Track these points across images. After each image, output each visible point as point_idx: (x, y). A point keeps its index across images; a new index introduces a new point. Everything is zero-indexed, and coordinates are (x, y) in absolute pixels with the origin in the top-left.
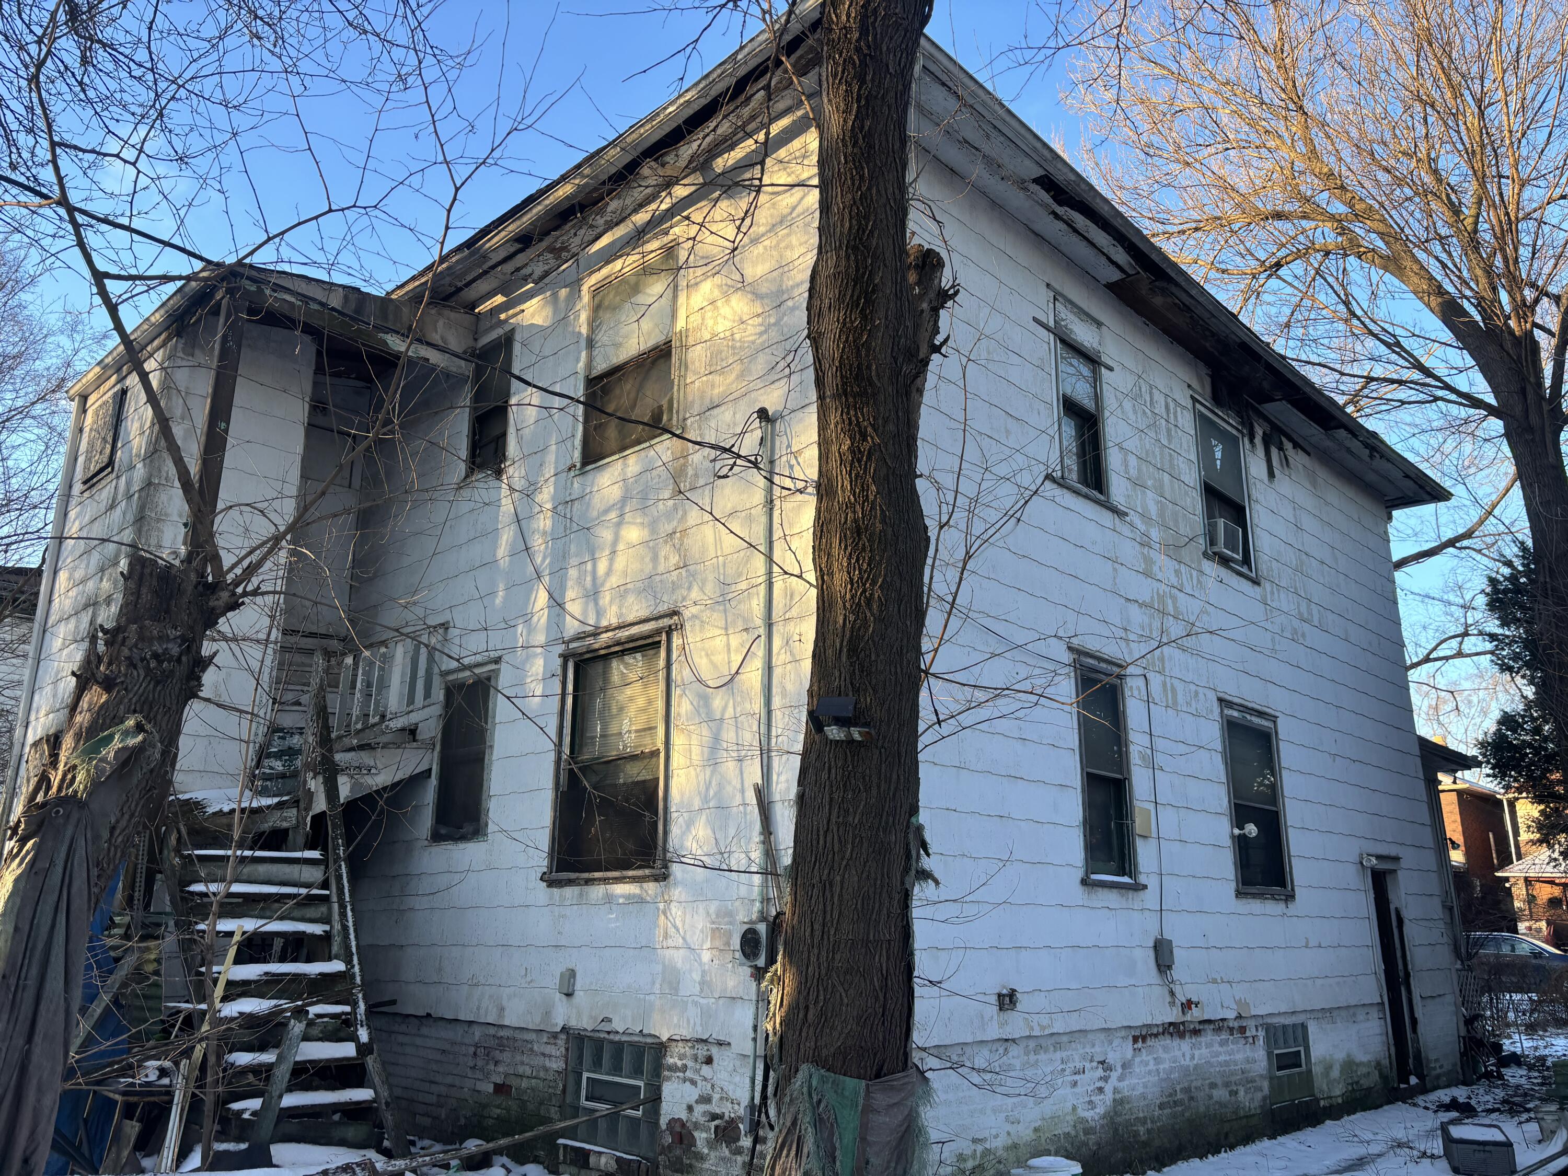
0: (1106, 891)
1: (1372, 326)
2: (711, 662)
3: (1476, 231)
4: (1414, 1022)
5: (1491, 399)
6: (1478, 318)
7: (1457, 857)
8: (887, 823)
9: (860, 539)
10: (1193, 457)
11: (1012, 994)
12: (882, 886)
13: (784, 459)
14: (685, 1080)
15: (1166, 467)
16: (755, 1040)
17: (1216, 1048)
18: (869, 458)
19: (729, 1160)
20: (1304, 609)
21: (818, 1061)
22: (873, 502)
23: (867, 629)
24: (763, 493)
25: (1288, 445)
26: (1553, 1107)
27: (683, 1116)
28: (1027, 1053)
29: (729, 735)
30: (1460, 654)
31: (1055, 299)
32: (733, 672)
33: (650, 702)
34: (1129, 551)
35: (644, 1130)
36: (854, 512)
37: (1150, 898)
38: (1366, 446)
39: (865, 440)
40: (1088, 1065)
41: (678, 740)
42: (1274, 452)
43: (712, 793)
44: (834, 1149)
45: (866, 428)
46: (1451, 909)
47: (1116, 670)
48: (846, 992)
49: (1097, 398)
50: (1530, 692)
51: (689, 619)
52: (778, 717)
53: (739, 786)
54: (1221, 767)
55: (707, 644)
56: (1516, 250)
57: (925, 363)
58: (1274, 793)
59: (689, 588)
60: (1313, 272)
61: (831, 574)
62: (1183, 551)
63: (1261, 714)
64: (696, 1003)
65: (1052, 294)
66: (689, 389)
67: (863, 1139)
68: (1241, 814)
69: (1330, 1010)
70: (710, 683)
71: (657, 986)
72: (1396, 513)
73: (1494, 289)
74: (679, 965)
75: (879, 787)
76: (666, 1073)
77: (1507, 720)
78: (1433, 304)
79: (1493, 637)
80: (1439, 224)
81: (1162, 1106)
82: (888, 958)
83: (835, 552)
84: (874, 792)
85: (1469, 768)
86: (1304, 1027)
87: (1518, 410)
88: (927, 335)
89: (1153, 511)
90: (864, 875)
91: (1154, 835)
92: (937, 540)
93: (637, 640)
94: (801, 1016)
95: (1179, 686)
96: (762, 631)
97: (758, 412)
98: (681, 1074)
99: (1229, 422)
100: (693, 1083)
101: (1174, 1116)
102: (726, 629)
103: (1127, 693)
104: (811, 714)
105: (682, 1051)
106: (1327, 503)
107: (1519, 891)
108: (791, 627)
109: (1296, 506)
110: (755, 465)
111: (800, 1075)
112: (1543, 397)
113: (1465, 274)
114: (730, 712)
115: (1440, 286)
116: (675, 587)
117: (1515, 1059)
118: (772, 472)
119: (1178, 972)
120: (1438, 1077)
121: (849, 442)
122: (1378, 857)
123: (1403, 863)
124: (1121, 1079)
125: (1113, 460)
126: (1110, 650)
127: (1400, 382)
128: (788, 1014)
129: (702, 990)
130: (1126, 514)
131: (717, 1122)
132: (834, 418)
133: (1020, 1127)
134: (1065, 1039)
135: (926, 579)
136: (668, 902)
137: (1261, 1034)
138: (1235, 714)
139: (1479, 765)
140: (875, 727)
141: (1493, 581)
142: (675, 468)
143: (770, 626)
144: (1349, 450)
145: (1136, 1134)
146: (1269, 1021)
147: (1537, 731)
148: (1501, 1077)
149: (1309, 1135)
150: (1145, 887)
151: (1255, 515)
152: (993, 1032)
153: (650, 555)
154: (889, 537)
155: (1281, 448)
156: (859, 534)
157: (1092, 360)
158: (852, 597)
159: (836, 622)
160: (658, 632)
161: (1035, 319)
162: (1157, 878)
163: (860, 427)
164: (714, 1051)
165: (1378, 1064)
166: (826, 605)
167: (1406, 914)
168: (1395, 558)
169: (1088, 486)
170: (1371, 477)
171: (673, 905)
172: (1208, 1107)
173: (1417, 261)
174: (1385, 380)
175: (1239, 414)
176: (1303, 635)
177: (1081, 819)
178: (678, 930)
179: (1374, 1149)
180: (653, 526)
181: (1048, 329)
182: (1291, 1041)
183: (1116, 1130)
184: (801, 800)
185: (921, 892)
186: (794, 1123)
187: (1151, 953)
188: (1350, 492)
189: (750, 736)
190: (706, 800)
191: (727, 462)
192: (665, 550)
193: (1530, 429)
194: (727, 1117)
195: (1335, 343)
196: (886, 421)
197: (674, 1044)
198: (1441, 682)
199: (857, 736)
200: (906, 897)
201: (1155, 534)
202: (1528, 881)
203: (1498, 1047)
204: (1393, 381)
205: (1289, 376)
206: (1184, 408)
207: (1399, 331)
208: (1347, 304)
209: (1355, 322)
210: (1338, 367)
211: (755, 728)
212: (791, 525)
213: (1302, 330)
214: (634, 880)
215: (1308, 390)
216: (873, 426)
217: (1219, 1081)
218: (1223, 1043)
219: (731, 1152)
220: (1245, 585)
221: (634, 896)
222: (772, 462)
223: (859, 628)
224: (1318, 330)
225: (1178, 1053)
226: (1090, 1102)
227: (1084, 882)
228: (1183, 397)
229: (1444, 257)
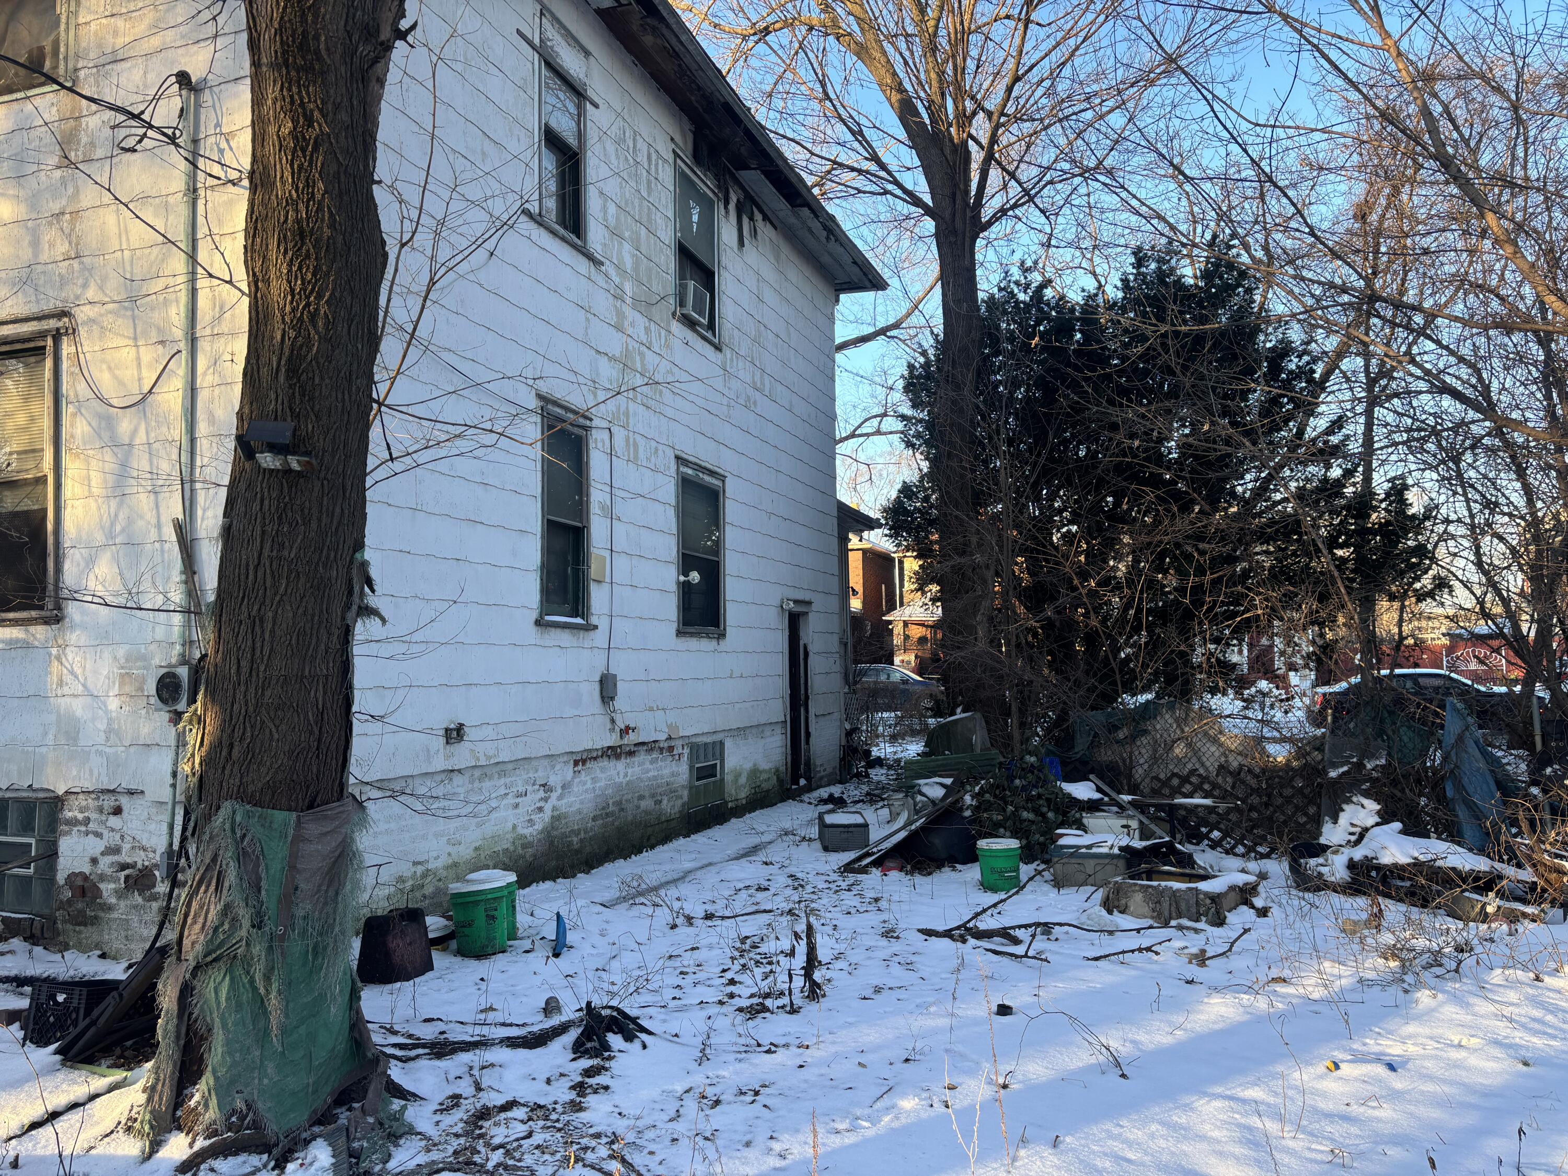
0: (558, 631)
1: (841, 111)
2: (115, 377)
3: (935, 34)
4: (808, 734)
5: (927, 199)
6: (928, 122)
7: (856, 604)
8: (328, 557)
9: (303, 244)
10: (670, 214)
11: (460, 729)
12: (320, 622)
13: (212, 140)
14: (87, 833)
15: (644, 220)
16: (174, 786)
17: (648, 765)
18: (316, 148)
19: (143, 907)
20: (757, 379)
21: (242, 796)
22: (320, 203)
23: (310, 349)
24: (184, 177)
25: (758, 216)
26: (901, 795)
27: (87, 869)
28: (472, 782)
29: (140, 462)
30: (878, 432)
31: (542, 14)
32: (146, 389)
33: (32, 419)
34: (603, 303)
35: (37, 889)
36: (297, 211)
37: (599, 638)
38: (825, 227)
39: (310, 125)
40: (530, 788)
41: (71, 466)
42: (745, 220)
43: (118, 528)
44: (259, 879)
45: (312, 111)
46: (846, 645)
47: (582, 421)
48: (277, 727)
49: (581, 135)
50: (925, 466)
51: (84, 323)
52: (203, 445)
53: (154, 521)
54: (673, 520)
55: (108, 355)
56: (965, 60)
57: (388, 48)
58: (717, 548)
59: (85, 286)
60: (797, 45)
61: (267, 282)
62: (654, 309)
63: (712, 473)
64: (100, 753)
65: (539, 7)
66: (83, 31)
67: (292, 867)
68: (687, 562)
69: (744, 729)
70: (115, 402)
71: (51, 736)
72: (843, 297)
73: (943, 95)
74: (79, 713)
75: (320, 520)
76: (64, 828)
77: (906, 490)
78: (894, 100)
79: (903, 417)
80: (908, 21)
81: (594, 819)
82: (325, 693)
83: (272, 254)
84: (314, 525)
85: (872, 528)
86: (722, 744)
87: (947, 214)
88: (391, 16)
89: (629, 264)
90: (300, 611)
91: (608, 579)
92: (398, 259)
93: (12, 342)
94: (224, 753)
95: (641, 442)
96: (182, 345)
97: (177, 75)
98: (83, 829)
99: (706, 184)
100: (98, 835)
101: (604, 826)
102: (135, 339)
103: (592, 445)
104: (239, 439)
105: (84, 803)
106: (786, 279)
107: (898, 629)
108: (220, 344)
109: (760, 279)
110: (172, 140)
111: (222, 812)
112: (968, 204)
113: (922, 76)
114: (141, 437)
115: (901, 83)
116: (63, 282)
117: (879, 762)
118: (196, 154)
119: (619, 703)
120: (821, 778)
121: (290, 124)
122: (796, 602)
123: (814, 607)
124: (560, 798)
125: (593, 204)
126: (577, 399)
127: (860, 171)
128: (209, 753)
129: (108, 739)
130: (602, 264)
131: (127, 872)
132: (272, 92)
133: (461, 848)
134: (510, 766)
135: (383, 301)
136: (63, 647)
137: (686, 751)
138: (690, 472)
139: (880, 526)
140: (317, 457)
141: (911, 367)
142: (62, 132)
143: (193, 341)
144: (810, 230)
145: (571, 843)
146: (694, 740)
147: (926, 499)
148: (867, 775)
149: (717, 832)
150: (596, 627)
151: (723, 283)
152: (439, 763)
153: (28, 239)
154: (339, 245)
155: (751, 219)
156: (302, 238)
157: (577, 92)
158: (293, 310)
159: (272, 338)
160: (42, 335)
161: (519, 32)
162: (607, 619)
163: (304, 109)
164: (124, 801)
165: (777, 770)
166: (261, 316)
167: (810, 648)
168: (838, 341)
169: (565, 228)
170: (826, 259)
171: (68, 650)
172: (635, 816)
173: (884, 53)
174: (848, 167)
175: (717, 177)
176: (755, 403)
177: (539, 563)
178: (76, 677)
179: (766, 838)
180: (33, 202)
181: (533, 47)
182: (710, 755)
183: (552, 843)
184: (227, 533)
185: (363, 629)
186: (214, 859)
187: (597, 687)
188: (808, 271)
189: (168, 465)
190: (111, 535)
191: (133, 131)
192: (49, 235)
193: (954, 232)
194: (139, 866)
195: (809, 121)
196: (337, 107)
197: (73, 797)
198: (862, 457)
199: (295, 466)
200: (347, 633)
201: (628, 287)
202: (906, 624)
203: (868, 753)
204: (853, 169)
205: (765, 145)
206: (665, 161)
207: (863, 121)
208: (823, 85)
209: (828, 103)
210: (809, 146)
211: (175, 456)
212: (220, 222)
213: (782, 104)
214: (16, 623)
215: (780, 163)
216: (321, 110)
217: (647, 794)
218: (652, 762)
219: (144, 899)
220: (708, 350)
221: (17, 640)
222: (195, 141)
223: (301, 346)
224: (798, 105)
225: (613, 772)
226: (530, 821)
227: (538, 623)
228: (665, 149)
229: (907, 54)
